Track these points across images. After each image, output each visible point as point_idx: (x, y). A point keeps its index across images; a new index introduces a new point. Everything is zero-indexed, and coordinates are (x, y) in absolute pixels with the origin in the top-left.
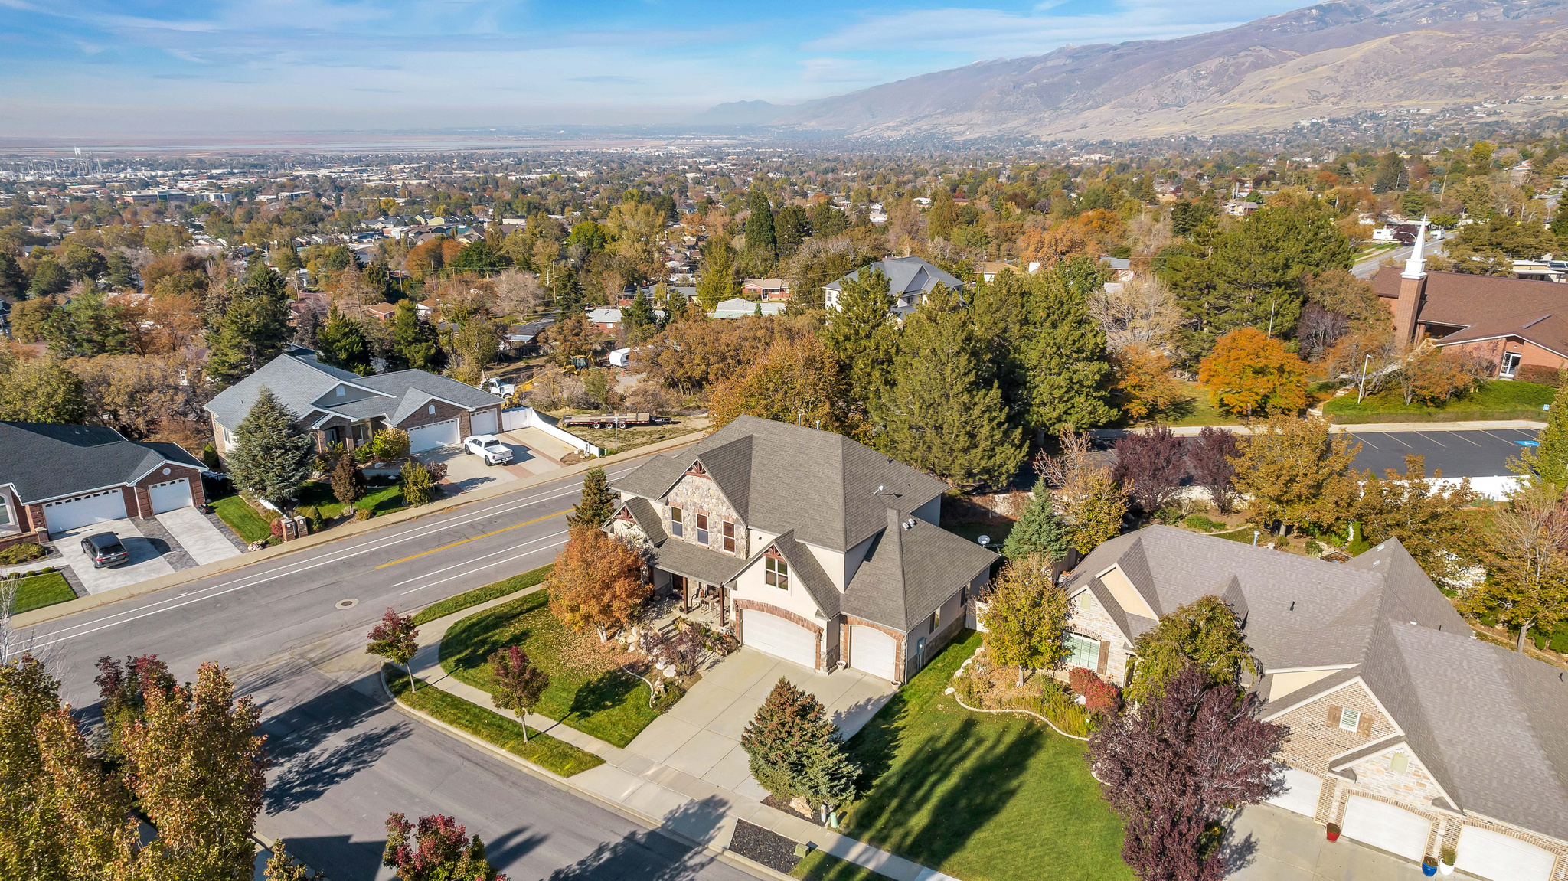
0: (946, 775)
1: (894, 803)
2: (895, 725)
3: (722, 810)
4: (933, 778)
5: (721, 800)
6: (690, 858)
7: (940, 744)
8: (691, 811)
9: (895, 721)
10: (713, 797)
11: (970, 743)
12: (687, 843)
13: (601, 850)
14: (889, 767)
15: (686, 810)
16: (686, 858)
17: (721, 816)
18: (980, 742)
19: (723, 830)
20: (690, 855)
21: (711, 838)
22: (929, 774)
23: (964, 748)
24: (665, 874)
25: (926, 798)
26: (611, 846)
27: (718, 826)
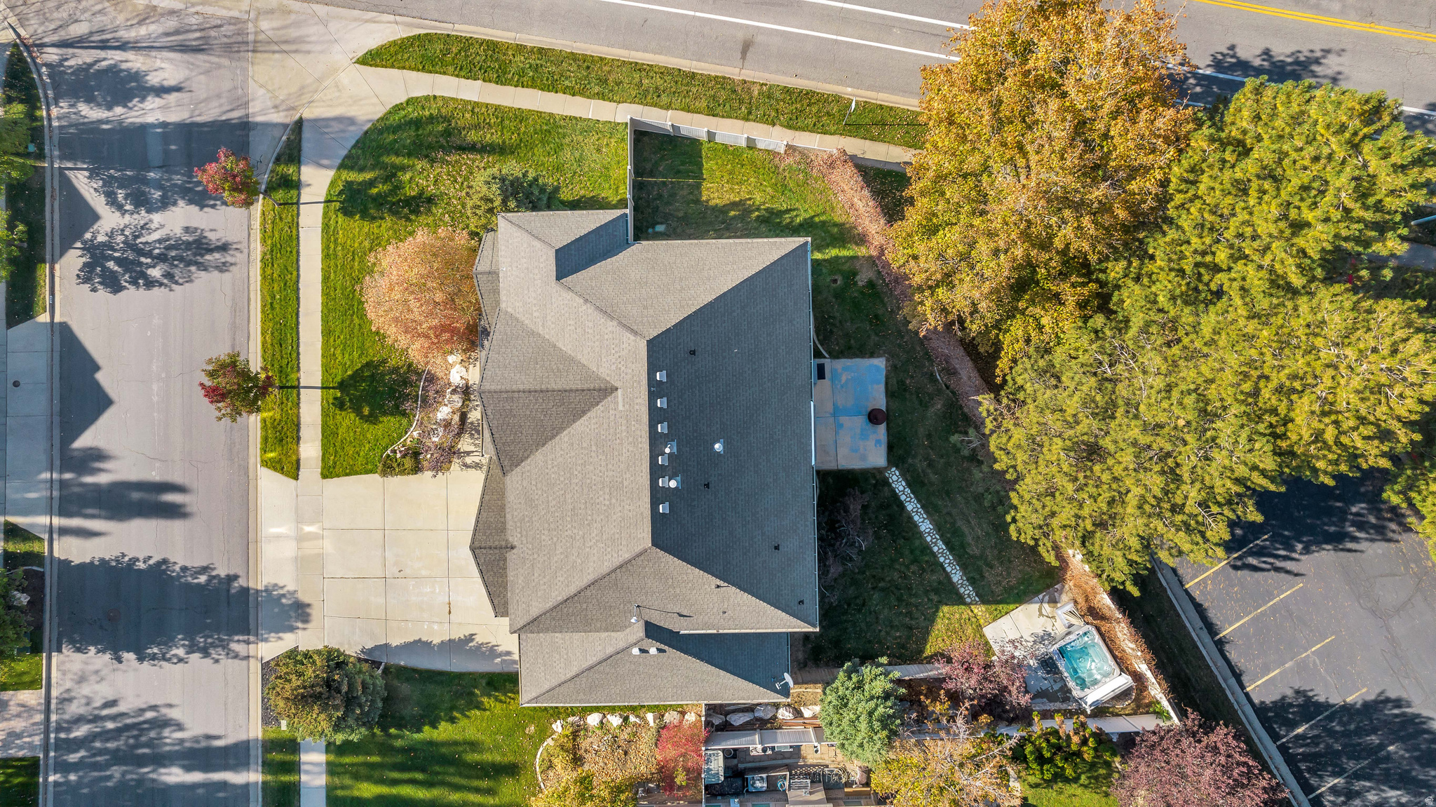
0: (429, 784)
1: (375, 759)
2: (485, 700)
3: (300, 625)
4: (419, 776)
5: (308, 615)
6: (238, 641)
7: (473, 757)
8: (284, 601)
9: (489, 696)
10: (309, 605)
11: (484, 784)
12: (252, 626)
13: (204, 570)
14: (419, 730)
15: (284, 596)
16: (236, 638)
17: (292, 629)
18: (490, 792)
19: (280, 642)
20: (241, 638)
21: (266, 640)
22: (423, 770)
23: (476, 783)
24: (211, 637)
25: (395, 782)
26: (214, 573)
27: (281, 635)
